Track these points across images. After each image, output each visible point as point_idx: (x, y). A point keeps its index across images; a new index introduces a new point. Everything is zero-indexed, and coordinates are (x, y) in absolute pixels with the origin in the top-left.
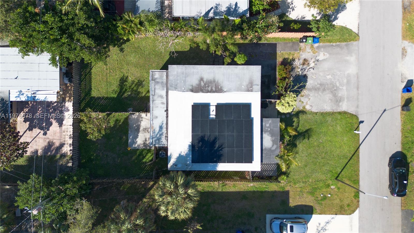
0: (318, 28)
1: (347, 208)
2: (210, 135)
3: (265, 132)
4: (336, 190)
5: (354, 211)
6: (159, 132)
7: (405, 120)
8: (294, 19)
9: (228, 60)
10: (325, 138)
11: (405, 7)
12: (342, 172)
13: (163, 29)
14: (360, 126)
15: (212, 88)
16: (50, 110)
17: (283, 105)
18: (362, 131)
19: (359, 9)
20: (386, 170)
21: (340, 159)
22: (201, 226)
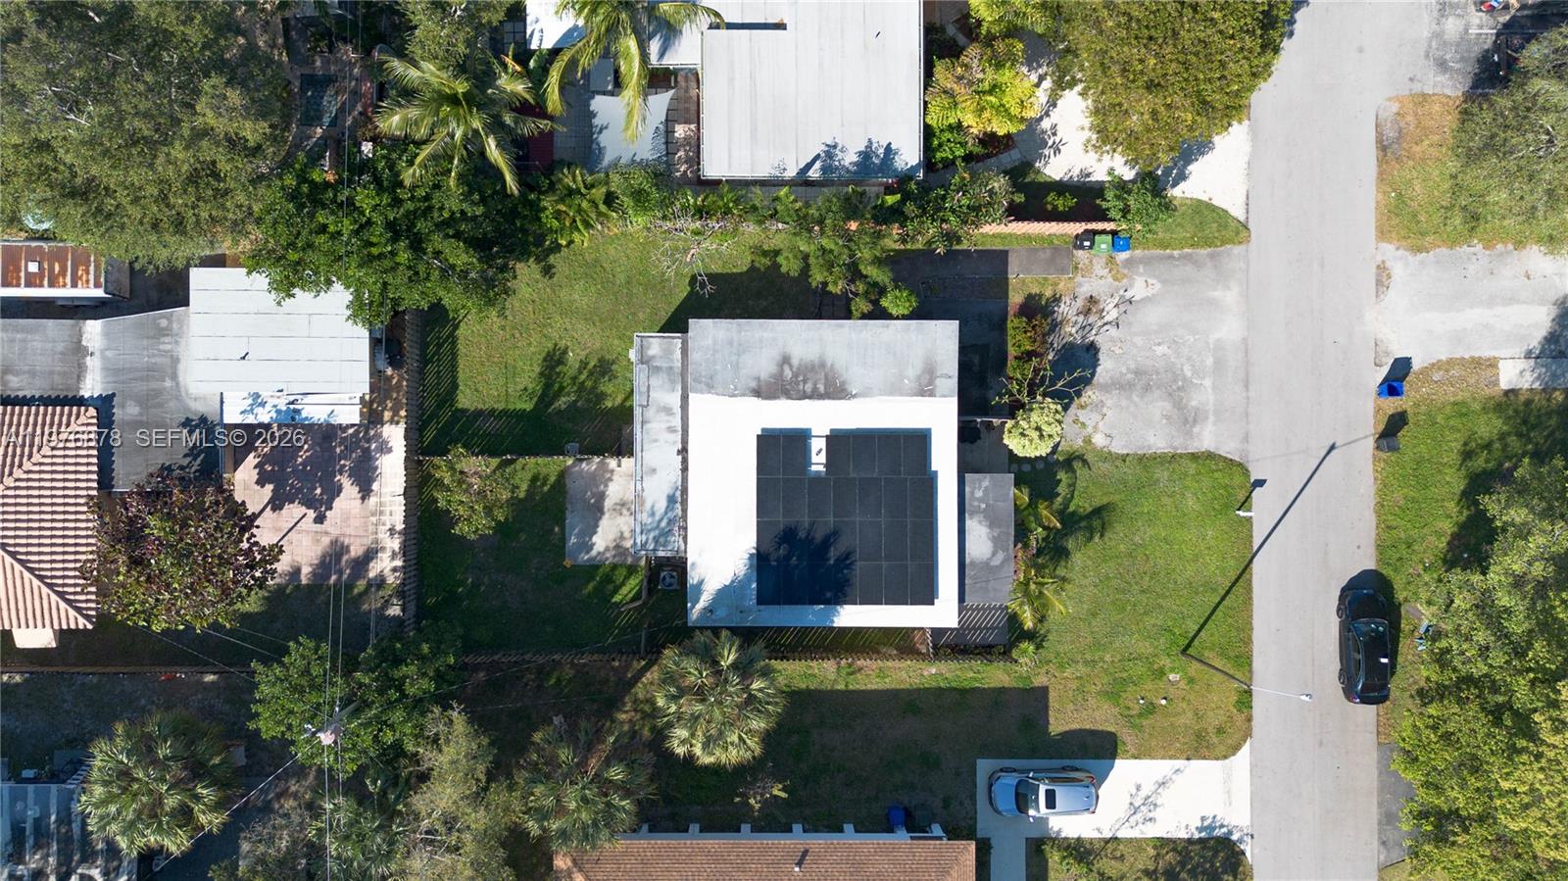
0: (1125, 211)
1: (1215, 740)
2: (812, 524)
3: (972, 514)
4: (1182, 685)
5: (1236, 749)
6: (666, 513)
7: (1387, 477)
8: (1058, 179)
9: (861, 305)
10: (1150, 532)
11: (1385, 143)
12: (1202, 634)
13: (673, 214)
14: (1253, 494)
15: (815, 384)
16: (335, 447)
17: (1023, 435)
18: (1263, 510)
19: (1250, 150)
20: (1328, 627)
21: (1197, 593)
22: (783, 790)
